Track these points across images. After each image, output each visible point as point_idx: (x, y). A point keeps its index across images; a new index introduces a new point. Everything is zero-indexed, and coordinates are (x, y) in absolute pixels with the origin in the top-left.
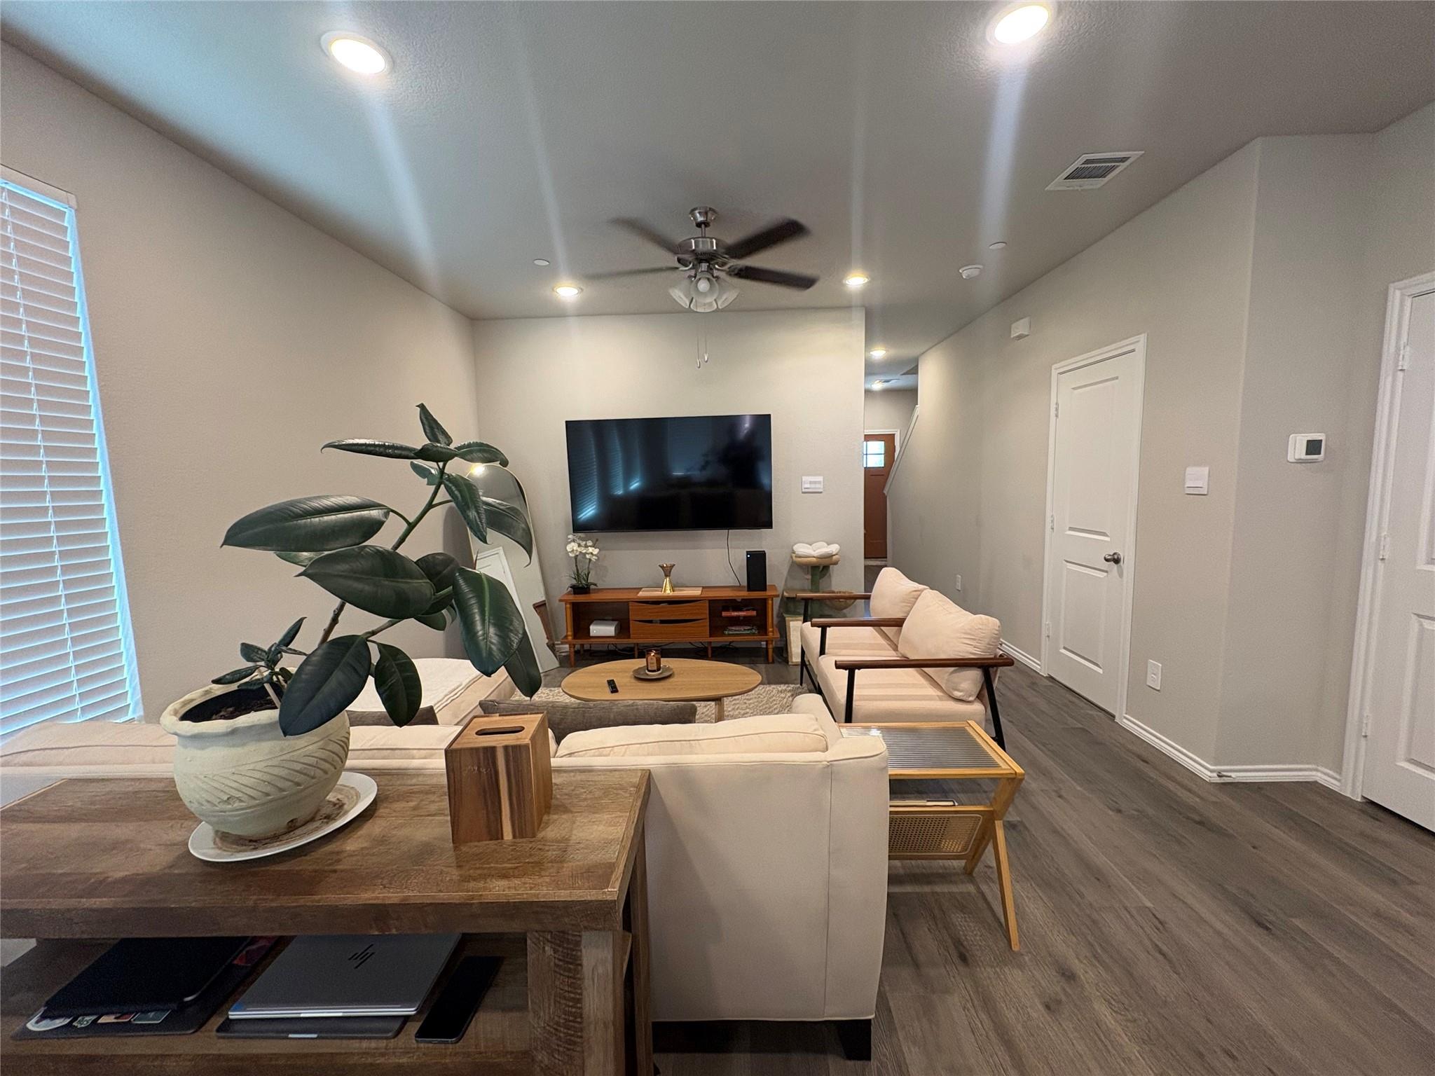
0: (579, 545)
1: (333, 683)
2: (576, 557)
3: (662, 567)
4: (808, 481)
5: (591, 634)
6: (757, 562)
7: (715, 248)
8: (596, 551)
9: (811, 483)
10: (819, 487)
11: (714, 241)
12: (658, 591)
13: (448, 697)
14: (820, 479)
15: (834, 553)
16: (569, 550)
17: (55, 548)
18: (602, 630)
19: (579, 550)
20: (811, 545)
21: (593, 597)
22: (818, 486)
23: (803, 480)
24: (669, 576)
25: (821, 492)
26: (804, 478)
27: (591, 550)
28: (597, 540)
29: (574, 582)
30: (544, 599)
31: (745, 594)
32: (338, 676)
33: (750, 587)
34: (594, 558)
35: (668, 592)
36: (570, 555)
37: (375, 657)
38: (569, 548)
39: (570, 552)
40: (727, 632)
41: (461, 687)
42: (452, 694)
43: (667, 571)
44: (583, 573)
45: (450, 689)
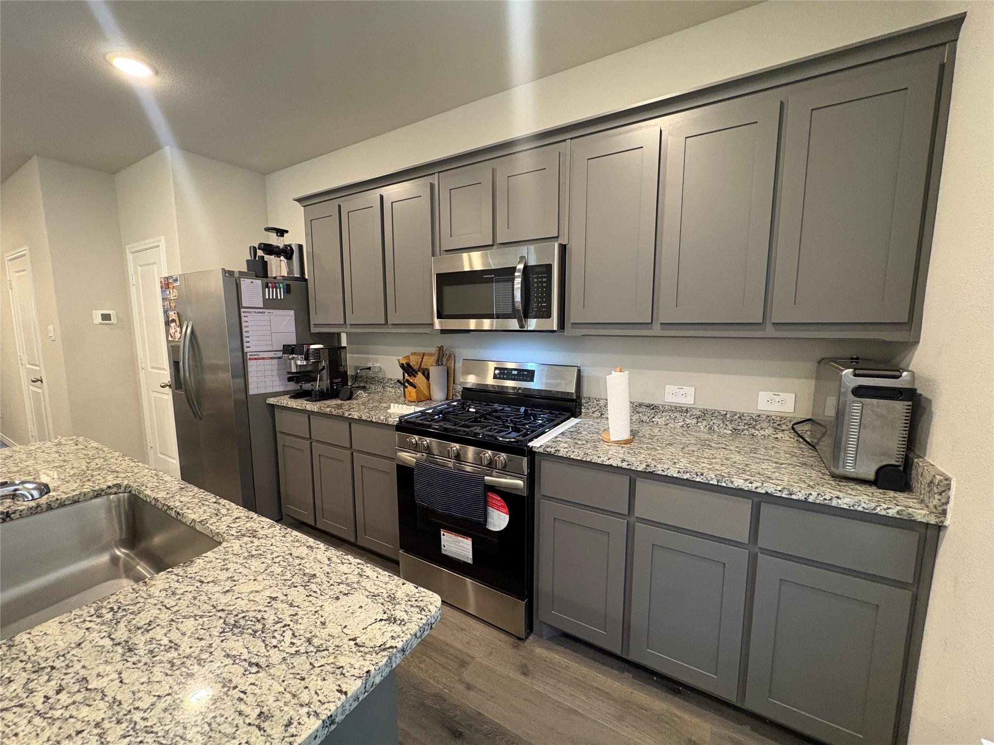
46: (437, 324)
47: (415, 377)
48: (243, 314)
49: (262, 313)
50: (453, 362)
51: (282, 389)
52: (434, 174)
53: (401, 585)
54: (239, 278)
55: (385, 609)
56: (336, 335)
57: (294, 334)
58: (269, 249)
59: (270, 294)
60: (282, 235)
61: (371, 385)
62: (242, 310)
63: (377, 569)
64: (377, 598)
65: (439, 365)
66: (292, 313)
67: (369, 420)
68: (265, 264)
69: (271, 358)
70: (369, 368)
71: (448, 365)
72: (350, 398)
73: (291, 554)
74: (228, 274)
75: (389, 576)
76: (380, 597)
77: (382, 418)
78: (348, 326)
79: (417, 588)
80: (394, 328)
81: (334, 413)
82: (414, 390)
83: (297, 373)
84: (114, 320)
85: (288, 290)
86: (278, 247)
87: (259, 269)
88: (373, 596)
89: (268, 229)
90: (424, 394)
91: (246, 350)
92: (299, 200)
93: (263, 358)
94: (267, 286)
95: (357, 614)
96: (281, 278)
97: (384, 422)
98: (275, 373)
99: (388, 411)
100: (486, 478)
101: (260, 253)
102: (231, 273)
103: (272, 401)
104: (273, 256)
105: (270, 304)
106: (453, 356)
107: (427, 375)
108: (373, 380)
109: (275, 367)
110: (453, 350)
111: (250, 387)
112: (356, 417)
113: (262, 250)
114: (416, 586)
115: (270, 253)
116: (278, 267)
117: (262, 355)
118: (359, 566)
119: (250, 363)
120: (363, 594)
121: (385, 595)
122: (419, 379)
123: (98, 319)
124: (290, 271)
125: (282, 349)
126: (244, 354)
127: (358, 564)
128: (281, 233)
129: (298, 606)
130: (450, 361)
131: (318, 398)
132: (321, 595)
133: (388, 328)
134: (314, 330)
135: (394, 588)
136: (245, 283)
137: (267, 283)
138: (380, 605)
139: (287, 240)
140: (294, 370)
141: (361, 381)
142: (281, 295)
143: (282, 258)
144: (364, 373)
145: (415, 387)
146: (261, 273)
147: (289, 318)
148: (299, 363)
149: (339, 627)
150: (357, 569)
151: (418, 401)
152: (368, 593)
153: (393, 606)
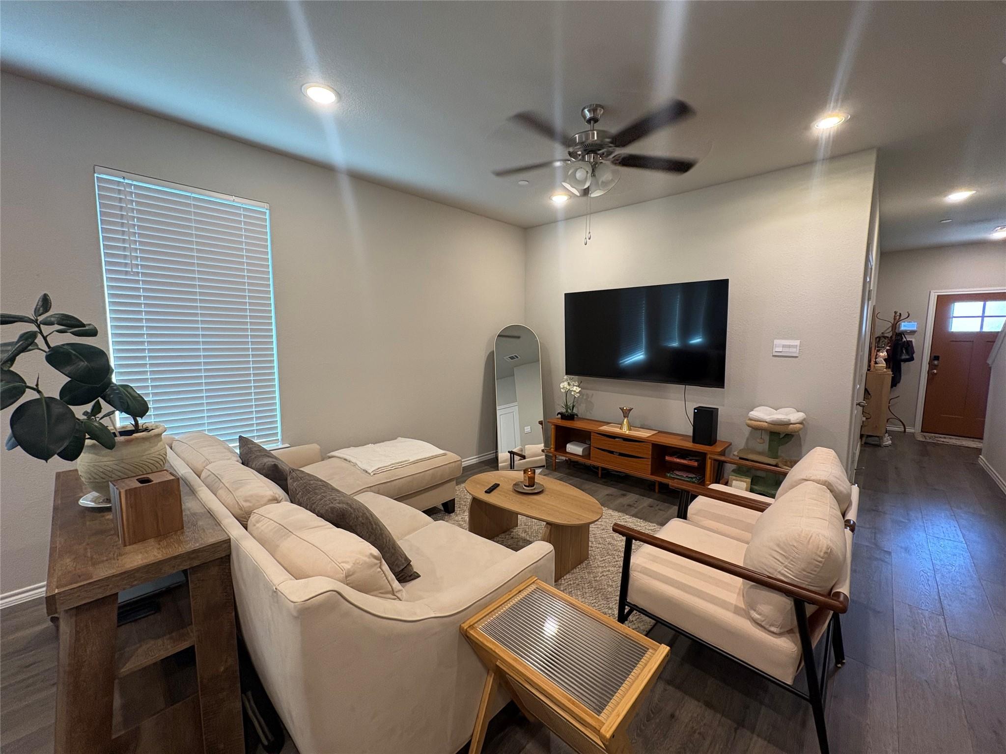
0: (569, 384)
2: (566, 393)
3: (622, 409)
4: (780, 345)
5: (567, 450)
7: (596, 138)
8: (578, 389)
9: (784, 346)
10: (794, 352)
11: (595, 132)
12: (617, 427)
13: (393, 466)
14: (797, 343)
15: (792, 422)
16: (562, 387)
18: (575, 449)
19: (568, 387)
20: (776, 410)
21: (575, 424)
22: (794, 350)
23: (775, 343)
24: (628, 417)
25: (796, 357)
26: (776, 342)
27: (575, 388)
28: (581, 382)
29: (564, 411)
31: (689, 445)
33: (696, 439)
34: (577, 395)
36: (562, 390)
38: (562, 385)
39: (562, 388)
40: (668, 475)
41: (408, 462)
42: (398, 465)
43: (626, 413)
44: (570, 404)
45: (397, 461)
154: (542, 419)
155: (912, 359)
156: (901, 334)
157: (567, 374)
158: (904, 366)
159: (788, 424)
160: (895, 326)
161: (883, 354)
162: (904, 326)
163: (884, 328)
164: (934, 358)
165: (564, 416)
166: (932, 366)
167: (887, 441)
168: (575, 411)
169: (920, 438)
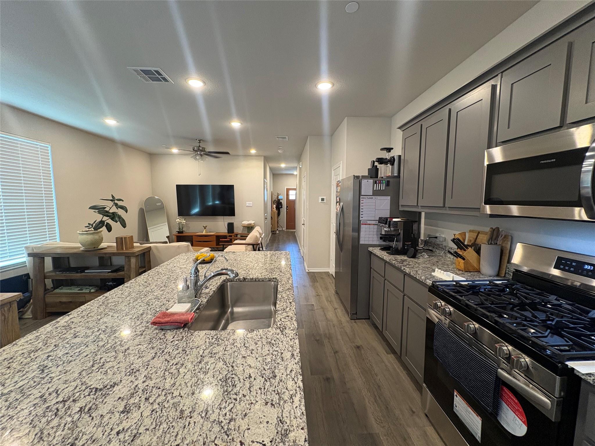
0: (180, 220)
1: (100, 226)
2: (179, 223)
3: (203, 226)
4: (248, 204)
6: (231, 226)
8: (185, 221)
12: (202, 233)
14: (251, 203)
17: (45, 213)
20: (247, 222)
21: (184, 234)
22: (251, 205)
25: (252, 207)
26: (247, 203)
27: (183, 221)
28: (185, 218)
29: (179, 230)
30: (169, 235)
31: (227, 234)
32: (101, 225)
33: (228, 232)
34: (184, 224)
35: (204, 233)
37: (106, 223)
38: (177, 220)
39: (177, 222)
43: (205, 228)
44: (181, 228)
46: (488, 209)
47: (465, 250)
48: (361, 199)
49: (371, 198)
50: (509, 243)
51: (378, 243)
52: (497, 75)
53: (300, 428)
54: (362, 179)
55: (275, 438)
56: (418, 213)
57: (389, 211)
58: (381, 161)
59: (377, 187)
60: (390, 151)
61: (437, 250)
62: (361, 197)
63: (303, 401)
64: (280, 424)
65: (491, 244)
66: (389, 198)
67: (415, 276)
68: (377, 170)
69: (374, 224)
70: (436, 238)
71: (504, 245)
72: (414, 256)
73: (282, 353)
74: (356, 177)
75: (303, 413)
76: (282, 426)
77: (423, 278)
78: (420, 207)
79: (305, 441)
80: (450, 210)
81: (397, 265)
82: (463, 261)
83: (385, 235)
84: (325, 201)
85: (388, 184)
86: (386, 159)
87: (374, 173)
88: (280, 420)
89: (382, 149)
90: (473, 266)
91: (361, 219)
92: (399, 128)
93: (369, 224)
94: (376, 183)
95: (261, 426)
96: (385, 177)
97: (424, 281)
98: (375, 233)
99: (432, 273)
100: (499, 370)
101: (376, 164)
102: (358, 177)
103: (370, 249)
104: (383, 165)
105: (376, 193)
106: (510, 238)
107: (478, 251)
108: (438, 246)
109: (375, 230)
110: (511, 232)
111: (361, 239)
112: (407, 272)
113: (378, 162)
114: (307, 439)
115: (381, 163)
116: (385, 171)
117: (369, 222)
118: (298, 389)
119: (362, 226)
120: (278, 413)
121: (286, 427)
122: (470, 254)
123: (320, 201)
124: (392, 172)
125: (378, 219)
126: (359, 221)
127: (299, 387)
128: (389, 150)
129: (251, 391)
130: (505, 242)
131: (393, 253)
132: (264, 393)
133: (446, 210)
134: (401, 209)
135: (295, 426)
136: (364, 182)
137: (376, 181)
138: (276, 431)
139: (393, 154)
140: (383, 233)
141: (430, 246)
142: (383, 187)
143: (389, 165)
144: (433, 240)
145: (464, 259)
146: (374, 176)
147: (386, 201)
148: (386, 229)
149: (247, 426)
150: (294, 391)
151: (467, 270)
152: (280, 416)
153: (280, 441)
154: (168, 235)
155: (282, 207)
156: (279, 200)
157: (179, 216)
158: (281, 209)
159: (251, 224)
160: (278, 197)
161: (275, 206)
162: (280, 197)
163: (275, 198)
164: (287, 207)
165: (179, 232)
166: (287, 209)
167: (277, 232)
168: (183, 230)
169: (285, 231)
